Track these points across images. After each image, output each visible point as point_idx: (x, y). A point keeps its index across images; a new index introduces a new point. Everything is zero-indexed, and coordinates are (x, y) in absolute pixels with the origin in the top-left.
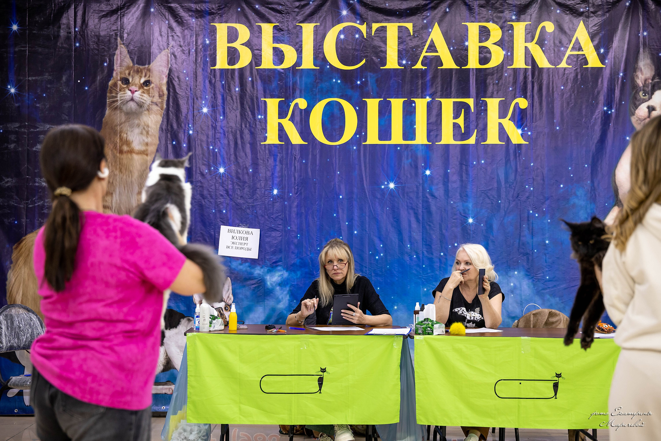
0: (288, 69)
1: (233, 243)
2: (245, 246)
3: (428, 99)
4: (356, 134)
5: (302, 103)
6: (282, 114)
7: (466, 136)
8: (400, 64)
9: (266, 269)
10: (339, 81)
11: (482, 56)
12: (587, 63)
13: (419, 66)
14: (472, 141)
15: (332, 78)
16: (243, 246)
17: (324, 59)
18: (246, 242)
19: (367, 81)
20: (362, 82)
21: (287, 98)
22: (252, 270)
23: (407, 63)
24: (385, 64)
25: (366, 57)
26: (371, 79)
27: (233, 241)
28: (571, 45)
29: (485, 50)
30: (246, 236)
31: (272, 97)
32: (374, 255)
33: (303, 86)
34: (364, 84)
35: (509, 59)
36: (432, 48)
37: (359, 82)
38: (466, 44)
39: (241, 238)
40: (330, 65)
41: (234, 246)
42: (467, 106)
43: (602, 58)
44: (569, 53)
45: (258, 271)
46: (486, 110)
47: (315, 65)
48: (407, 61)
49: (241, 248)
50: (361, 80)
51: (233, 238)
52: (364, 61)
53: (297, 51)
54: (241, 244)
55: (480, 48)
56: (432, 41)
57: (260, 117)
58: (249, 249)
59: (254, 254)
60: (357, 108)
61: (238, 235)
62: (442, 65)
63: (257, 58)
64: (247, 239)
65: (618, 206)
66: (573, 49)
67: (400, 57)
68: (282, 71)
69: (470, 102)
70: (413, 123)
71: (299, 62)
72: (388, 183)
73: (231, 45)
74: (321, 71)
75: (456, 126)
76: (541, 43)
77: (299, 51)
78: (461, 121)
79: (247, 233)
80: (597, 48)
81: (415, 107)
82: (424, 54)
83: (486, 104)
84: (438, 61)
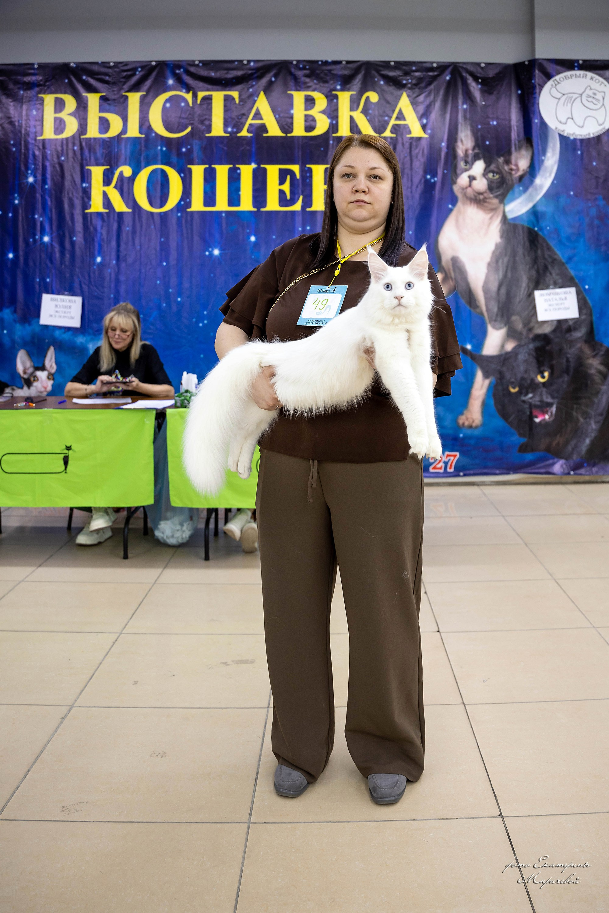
0: (113, 138)
1: (57, 312)
2: (68, 315)
3: (254, 166)
4: (181, 200)
5: (127, 171)
6: (107, 181)
7: (292, 202)
8: (225, 132)
9: (89, 338)
10: (164, 149)
11: (308, 124)
12: (410, 132)
13: (244, 133)
14: (297, 207)
15: (156, 146)
16: (66, 315)
17: (150, 128)
18: (69, 310)
19: (192, 148)
20: (187, 149)
21: (111, 166)
22: (76, 339)
23: (232, 131)
24: (210, 131)
25: (192, 124)
26: (196, 146)
27: (57, 309)
28: (395, 115)
29: (311, 118)
30: (69, 304)
31: (97, 164)
32: (197, 323)
33: (128, 154)
34: (190, 151)
35: (334, 127)
36: (257, 115)
37: (184, 150)
38: (292, 112)
39: (64, 307)
40: (156, 133)
41: (57, 314)
42: (291, 173)
43: (424, 127)
44: (393, 122)
45: (80, 340)
46: (311, 177)
47: (141, 133)
48: (233, 128)
49: (65, 317)
50: (186, 147)
51: (56, 306)
52: (189, 129)
53: (123, 119)
54: (65, 312)
55: (306, 116)
56: (258, 109)
57: (84, 185)
58: (72, 318)
59: (76, 323)
60: (182, 175)
61: (61, 304)
62: (267, 132)
63: (83, 128)
64: (70, 307)
65: (442, 273)
66: (397, 118)
67: (226, 125)
68: (108, 140)
69: (296, 168)
70: (238, 189)
71: (125, 130)
72: (213, 250)
73: (58, 115)
74: (147, 139)
75: (281, 192)
76: (365, 112)
77: (125, 119)
78: (286, 187)
79: (70, 301)
80: (420, 118)
81: (239, 174)
82: (250, 121)
83: (310, 170)
84: (263, 128)
